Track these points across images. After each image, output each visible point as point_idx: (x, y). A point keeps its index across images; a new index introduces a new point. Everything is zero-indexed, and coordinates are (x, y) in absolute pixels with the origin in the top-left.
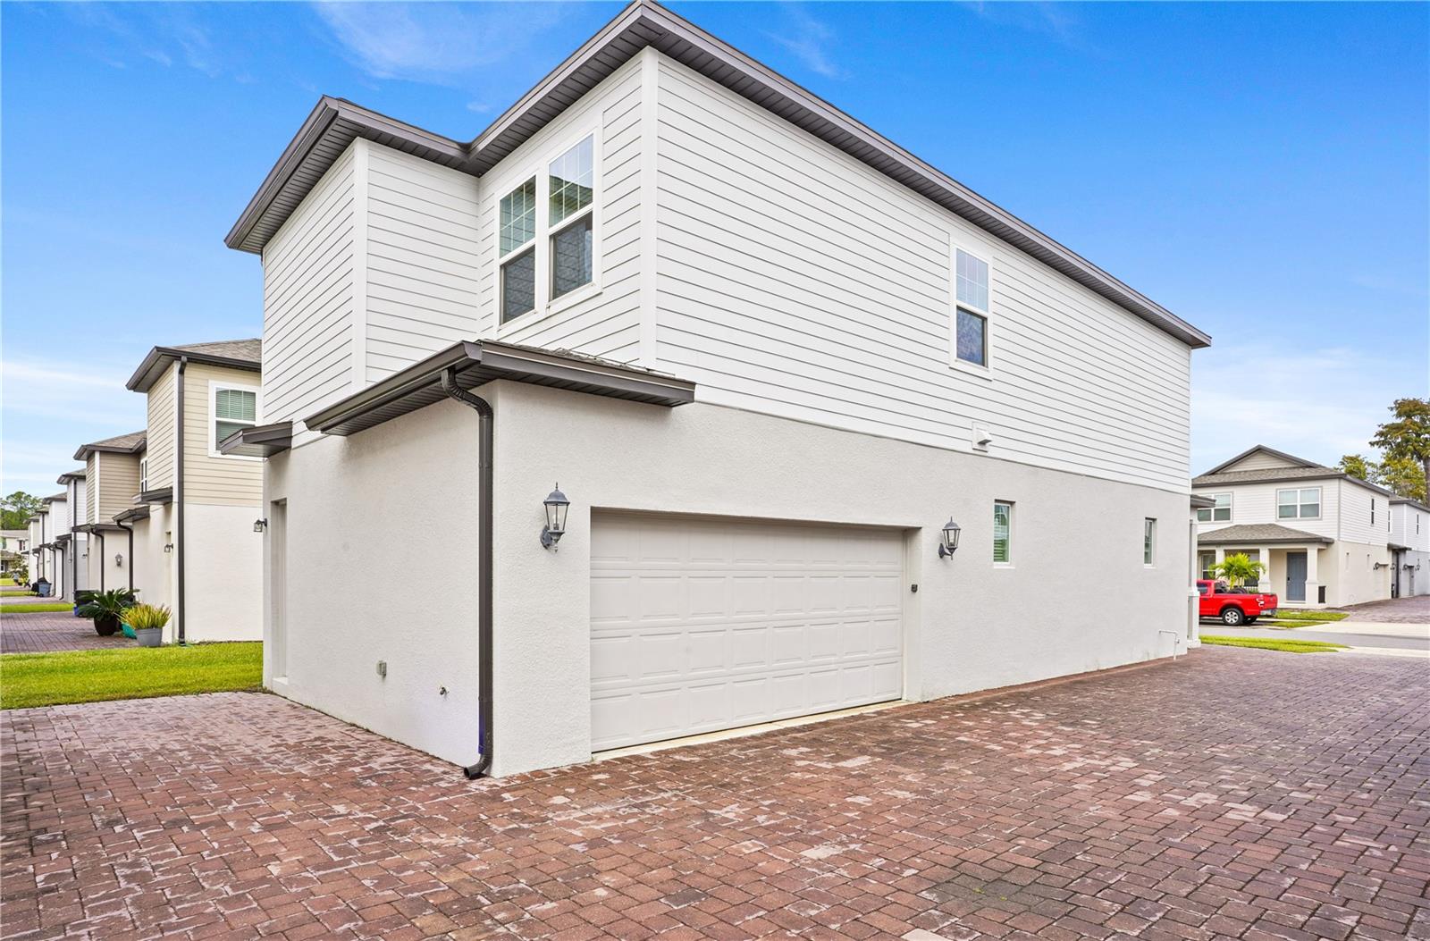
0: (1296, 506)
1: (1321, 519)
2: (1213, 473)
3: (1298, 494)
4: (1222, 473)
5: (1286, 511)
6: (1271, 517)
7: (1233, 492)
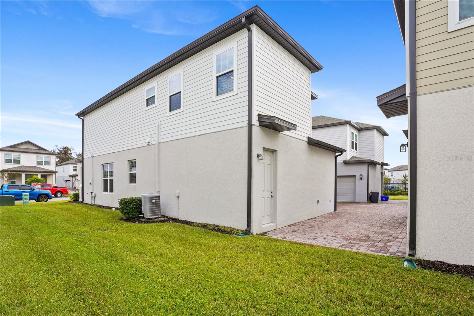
0: (43, 161)
1: (50, 166)
2: (10, 147)
3: (44, 158)
4: (13, 147)
5: (39, 163)
6: (35, 164)
7: (21, 155)
